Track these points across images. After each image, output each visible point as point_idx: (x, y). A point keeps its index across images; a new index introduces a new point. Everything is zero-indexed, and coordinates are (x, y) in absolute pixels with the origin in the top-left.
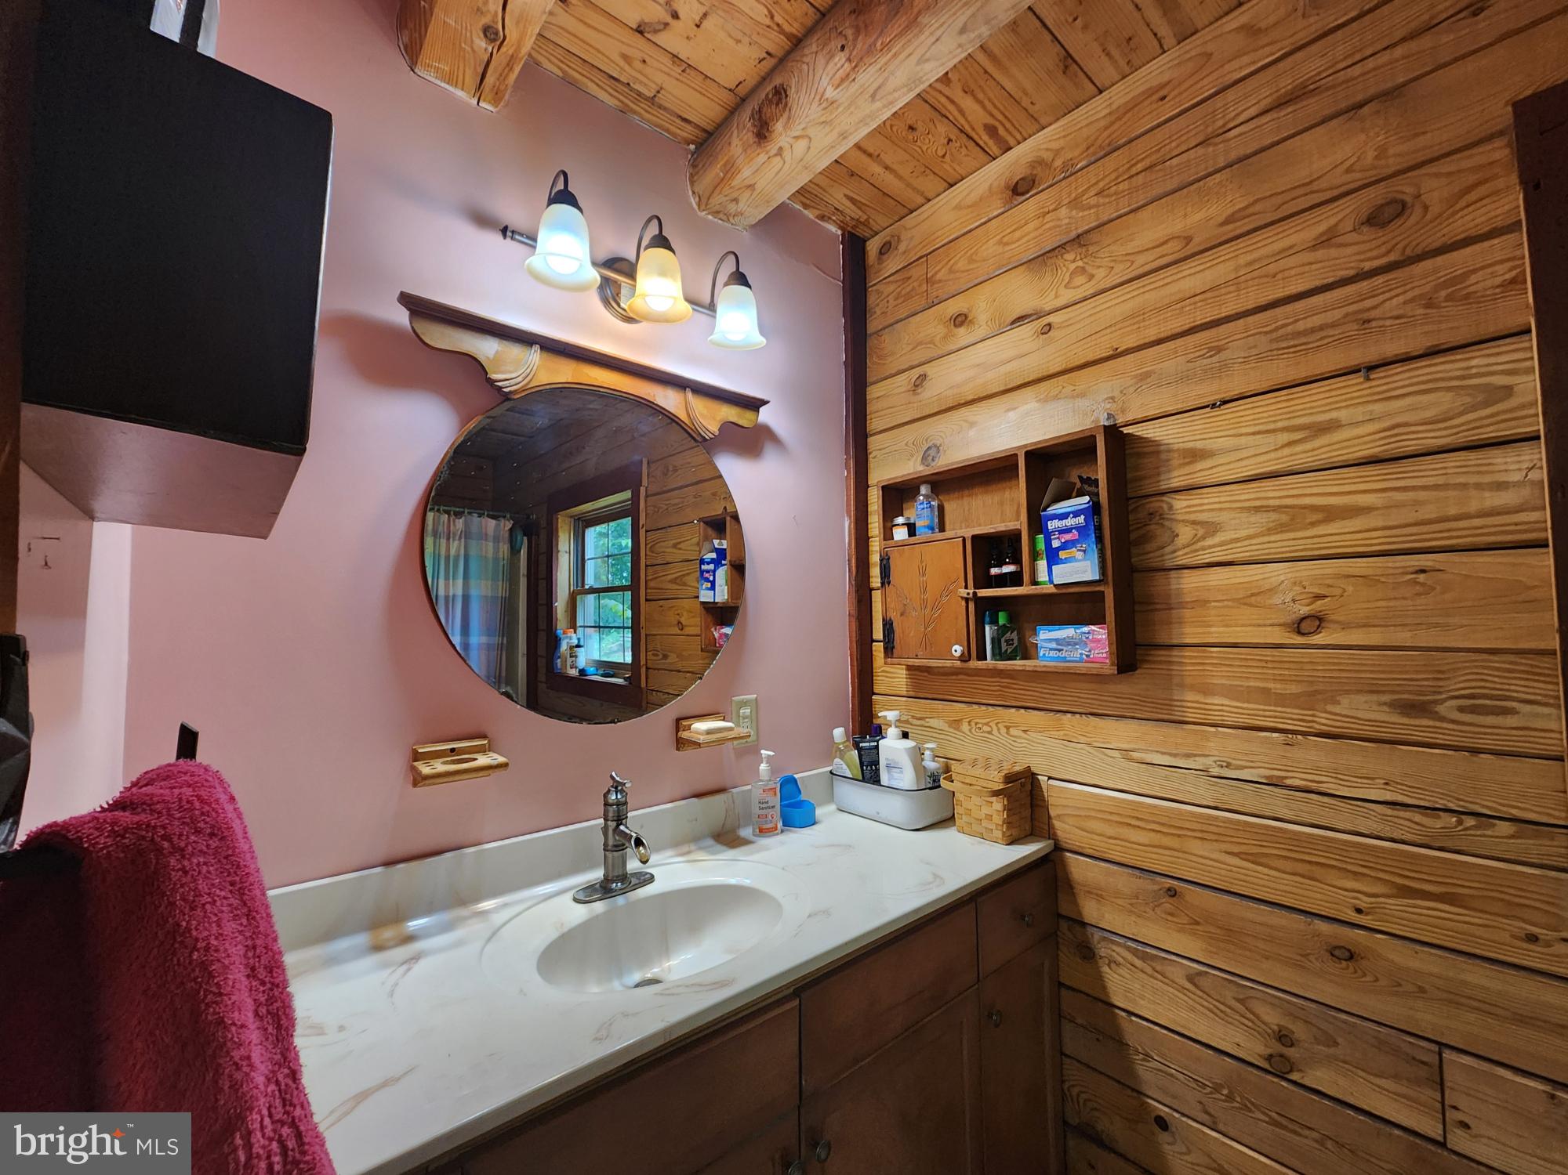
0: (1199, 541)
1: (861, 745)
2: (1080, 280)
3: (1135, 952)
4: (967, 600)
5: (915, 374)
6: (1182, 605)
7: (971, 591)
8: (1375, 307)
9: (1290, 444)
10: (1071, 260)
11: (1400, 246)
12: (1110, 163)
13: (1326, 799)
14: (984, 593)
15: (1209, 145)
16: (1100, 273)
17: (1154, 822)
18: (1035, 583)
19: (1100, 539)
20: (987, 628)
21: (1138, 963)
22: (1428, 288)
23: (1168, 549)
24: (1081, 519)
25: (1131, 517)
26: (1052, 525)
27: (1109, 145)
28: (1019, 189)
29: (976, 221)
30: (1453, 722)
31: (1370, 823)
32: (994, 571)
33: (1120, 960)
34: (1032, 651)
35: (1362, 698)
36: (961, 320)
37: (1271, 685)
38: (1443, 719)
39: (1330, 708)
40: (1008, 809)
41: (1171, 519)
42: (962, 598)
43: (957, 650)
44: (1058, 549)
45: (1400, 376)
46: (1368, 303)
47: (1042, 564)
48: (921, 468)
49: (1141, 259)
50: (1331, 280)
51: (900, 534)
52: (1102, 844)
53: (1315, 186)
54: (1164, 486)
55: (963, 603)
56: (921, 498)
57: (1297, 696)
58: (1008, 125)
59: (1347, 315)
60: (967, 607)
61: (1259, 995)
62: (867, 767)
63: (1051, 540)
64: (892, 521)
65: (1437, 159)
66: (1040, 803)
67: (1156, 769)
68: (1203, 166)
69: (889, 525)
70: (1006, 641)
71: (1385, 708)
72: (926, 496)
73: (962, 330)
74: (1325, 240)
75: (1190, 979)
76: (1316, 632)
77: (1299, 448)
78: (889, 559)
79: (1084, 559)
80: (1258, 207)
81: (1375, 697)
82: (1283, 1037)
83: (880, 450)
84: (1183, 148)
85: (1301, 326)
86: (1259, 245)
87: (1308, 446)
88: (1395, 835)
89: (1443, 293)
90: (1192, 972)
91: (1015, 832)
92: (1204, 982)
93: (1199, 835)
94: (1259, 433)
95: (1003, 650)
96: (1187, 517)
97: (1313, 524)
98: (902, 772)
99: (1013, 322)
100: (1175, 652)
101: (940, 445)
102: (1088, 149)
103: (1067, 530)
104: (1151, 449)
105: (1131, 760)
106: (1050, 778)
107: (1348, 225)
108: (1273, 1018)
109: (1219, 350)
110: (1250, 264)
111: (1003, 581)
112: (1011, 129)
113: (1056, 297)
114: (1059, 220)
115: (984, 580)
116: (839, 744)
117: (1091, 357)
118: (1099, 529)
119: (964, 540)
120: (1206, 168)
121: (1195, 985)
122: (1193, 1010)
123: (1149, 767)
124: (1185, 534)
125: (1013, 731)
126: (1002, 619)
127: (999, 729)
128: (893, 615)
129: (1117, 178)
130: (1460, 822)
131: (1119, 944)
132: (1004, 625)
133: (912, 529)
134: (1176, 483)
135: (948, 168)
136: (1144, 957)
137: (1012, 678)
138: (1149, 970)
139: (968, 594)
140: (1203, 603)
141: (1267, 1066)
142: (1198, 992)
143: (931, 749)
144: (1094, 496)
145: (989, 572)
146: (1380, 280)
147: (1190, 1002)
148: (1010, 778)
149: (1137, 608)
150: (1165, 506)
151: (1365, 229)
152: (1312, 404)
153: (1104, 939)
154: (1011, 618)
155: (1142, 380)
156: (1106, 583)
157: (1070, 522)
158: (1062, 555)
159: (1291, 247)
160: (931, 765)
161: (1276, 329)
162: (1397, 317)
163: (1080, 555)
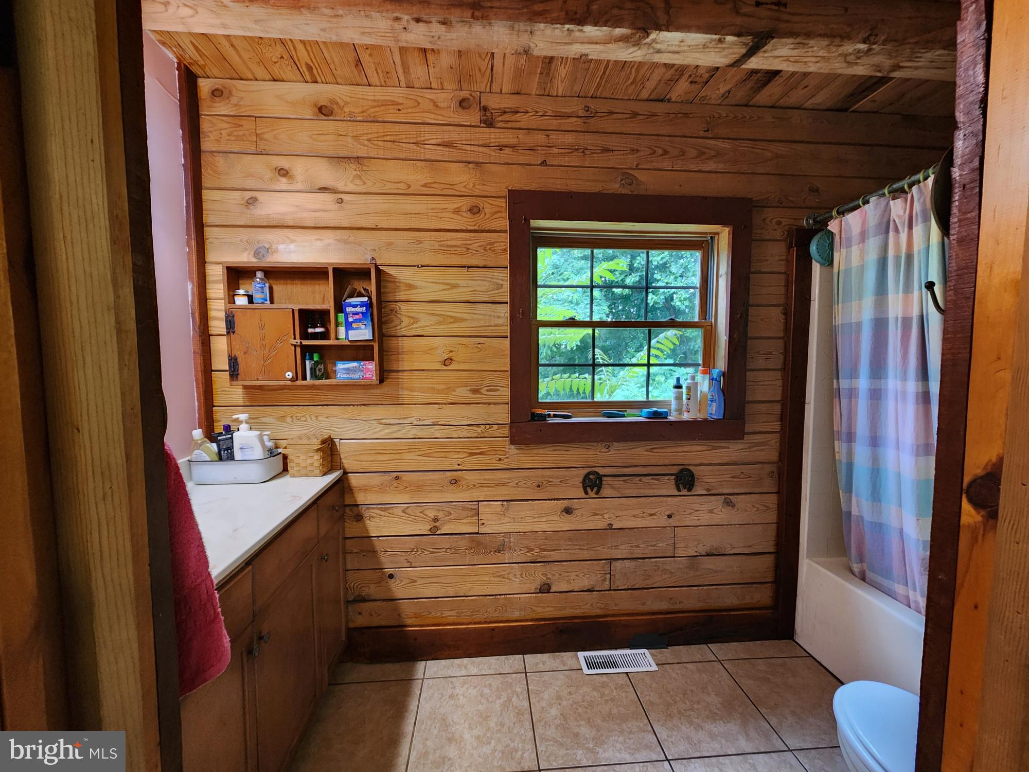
0: (411, 325)
1: (219, 438)
2: (358, 182)
3: (381, 509)
4: (295, 346)
5: (248, 195)
6: (403, 353)
7: (299, 341)
8: (470, 244)
9: (444, 290)
10: (352, 167)
11: (478, 224)
12: (375, 127)
13: (451, 427)
14: (305, 342)
15: (418, 146)
16: (369, 183)
17: (390, 450)
18: (337, 339)
19: (372, 320)
20: (307, 362)
21: (382, 513)
22: (484, 243)
23: (398, 327)
24: (364, 309)
25: (382, 310)
26: (349, 309)
27: (374, 117)
28: (324, 111)
29: (294, 115)
30: (485, 395)
31: (462, 433)
32: (310, 330)
33: (375, 515)
34: (332, 375)
35: (462, 388)
36: (283, 173)
37: (435, 386)
38: (483, 394)
39: (453, 393)
40: (323, 458)
41: (401, 314)
42: (292, 345)
43: (289, 375)
44: (352, 322)
45: (476, 273)
46: (469, 242)
47: (342, 330)
48: (254, 260)
49: (389, 185)
50: (458, 228)
51: (241, 301)
52: (367, 465)
53: (454, 187)
54: (397, 298)
55: (293, 348)
56: (258, 280)
57: (443, 390)
58: (319, 71)
59: (462, 244)
60: (295, 350)
61: (427, 507)
62: (224, 451)
63: (348, 318)
64: (234, 291)
65: (487, 197)
66: (336, 453)
67: (392, 426)
68: (415, 155)
69: (231, 293)
70: (319, 369)
71: (468, 392)
72: (261, 279)
73: (284, 180)
74: (457, 211)
75: (404, 511)
76: (450, 365)
77: (447, 292)
78: (233, 316)
79: (366, 329)
80: (436, 185)
81: (465, 388)
82: (435, 520)
83: (217, 239)
84: (408, 141)
85: (449, 243)
86: (436, 202)
87: (449, 292)
88: (469, 436)
89: (489, 247)
90: (404, 508)
91: (325, 470)
92: (409, 511)
93: (408, 451)
94: (433, 283)
95: (317, 374)
96: (406, 314)
97: (450, 323)
98: (253, 450)
99: (320, 189)
100: (400, 374)
101: (269, 248)
102: (363, 112)
103: (357, 314)
104: (393, 280)
105: (381, 424)
106: (341, 439)
107: (464, 209)
108: (431, 514)
109: (421, 242)
110: (433, 209)
111: (315, 336)
112: (320, 73)
113: (346, 185)
114: (347, 142)
115: (305, 335)
116: (198, 440)
117: (364, 225)
118: (372, 315)
119: (293, 311)
120: (416, 157)
121: (405, 513)
122: (404, 523)
123: (389, 426)
124: (406, 321)
125: (320, 418)
126: (316, 357)
127: (311, 418)
128: (237, 353)
129: (377, 137)
130: (485, 428)
131: (374, 508)
132: (317, 361)
133: (251, 299)
134: (402, 298)
135: (276, 71)
136: (385, 510)
137: (318, 389)
138: (387, 514)
139: (297, 343)
140: (412, 352)
141: (430, 533)
142: (407, 516)
143: (268, 435)
144: (370, 298)
145: (307, 331)
146: (472, 234)
147: (404, 521)
148: (323, 442)
149: (385, 353)
150: (398, 308)
151: (469, 213)
152: (453, 275)
153: (368, 508)
154: (321, 357)
155: (388, 245)
156: (375, 341)
157: (358, 309)
158: (354, 325)
159: (446, 209)
160: (270, 444)
161: (441, 241)
162: (476, 251)
163: (363, 327)
